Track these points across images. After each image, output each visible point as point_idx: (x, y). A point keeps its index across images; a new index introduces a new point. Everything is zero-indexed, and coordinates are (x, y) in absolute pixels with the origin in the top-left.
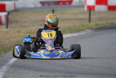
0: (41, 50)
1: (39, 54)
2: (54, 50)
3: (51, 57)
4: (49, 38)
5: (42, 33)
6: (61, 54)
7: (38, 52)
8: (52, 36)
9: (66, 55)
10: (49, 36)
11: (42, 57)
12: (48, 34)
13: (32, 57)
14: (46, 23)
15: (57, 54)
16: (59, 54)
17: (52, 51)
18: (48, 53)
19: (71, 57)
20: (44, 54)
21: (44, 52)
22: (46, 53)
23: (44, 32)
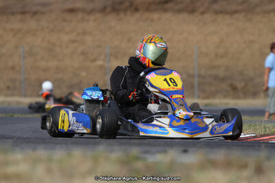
0: (161, 117)
1: (160, 127)
2: (192, 117)
3: (191, 134)
5: (149, 77)
6: (210, 127)
7: (155, 122)
8: (177, 85)
9: (222, 128)
10: (169, 85)
11: (168, 133)
12: (165, 80)
16: (207, 126)
17: (188, 119)
18: (182, 123)
19: (231, 134)
20: (171, 126)
21: (171, 122)
22: (175, 123)
23: (153, 74)
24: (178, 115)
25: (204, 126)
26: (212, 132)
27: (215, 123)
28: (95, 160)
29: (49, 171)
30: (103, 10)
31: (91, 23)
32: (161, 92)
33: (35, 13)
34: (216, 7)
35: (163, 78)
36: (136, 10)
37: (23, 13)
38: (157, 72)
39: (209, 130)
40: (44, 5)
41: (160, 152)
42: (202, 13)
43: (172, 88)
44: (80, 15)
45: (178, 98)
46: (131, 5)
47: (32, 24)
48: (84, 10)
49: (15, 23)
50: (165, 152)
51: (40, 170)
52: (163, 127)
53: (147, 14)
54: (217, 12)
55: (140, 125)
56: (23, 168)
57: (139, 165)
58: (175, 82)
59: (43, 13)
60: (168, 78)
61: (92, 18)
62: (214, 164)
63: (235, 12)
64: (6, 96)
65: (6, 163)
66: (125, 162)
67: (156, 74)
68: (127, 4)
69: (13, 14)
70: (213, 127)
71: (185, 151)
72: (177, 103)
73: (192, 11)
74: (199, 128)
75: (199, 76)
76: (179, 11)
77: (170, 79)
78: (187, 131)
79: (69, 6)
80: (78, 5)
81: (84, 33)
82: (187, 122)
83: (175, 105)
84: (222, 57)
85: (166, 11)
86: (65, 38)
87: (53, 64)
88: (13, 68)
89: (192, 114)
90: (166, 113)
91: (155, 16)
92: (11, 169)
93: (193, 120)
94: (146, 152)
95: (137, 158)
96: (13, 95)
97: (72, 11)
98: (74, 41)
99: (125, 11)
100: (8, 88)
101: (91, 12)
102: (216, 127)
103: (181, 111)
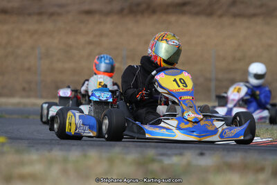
0: (168, 119)
1: (167, 129)
2: (202, 119)
3: (200, 137)
4: (181, 90)
5: (157, 77)
6: (220, 130)
7: (162, 124)
8: (186, 86)
9: (232, 131)
10: (179, 86)
11: (175, 135)
12: (175, 80)
13: (147, 136)
14: (150, 50)
15: (210, 128)
16: (217, 129)
17: (196, 122)
18: (190, 125)
19: (242, 138)
20: (178, 128)
21: (179, 124)
22: (183, 126)
23: (162, 74)
24: (187, 117)
25: (213, 129)
26: (221, 136)
27: (225, 127)
28: (111, 161)
29: (65, 171)
30: (121, 12)
31: (108, 25)
32: (170, 93)
33: (52, 14)
34: (234, 10)
35: (173, 78)
36: (154, 12)
37: (40, 14)
38: (166, 72)
39: (219, 134)
40: (61, 6)
41: (176, 155)
42: (221, 16)
43: (182, 88)
44: (97, 17)
45: (187, 99)
46: (148, 7)
47: (49, 25)
48: (101, 12)
49: (31, 24)
50: (181, 154)
51: (55, 170)
52: (170, 129)
53: (164, 17)
54: (235, 16)
55: (147, 127)
56: (38, 168)
57: (155, 167)
58: (185, 83)
59: (59, 14)
60: (178, 78)
61: (109, 19)
63: (254, 15)
64: (22, 97)
65: (22, 163)
66: (142, 164)
67: (165, 74)
68: (144, 6)
69: (30, 15)
70: (223, 130)
71: (202, 154)
72: (186, 105)
73: (210, 14)
74: (208, 131)
75: (217, 80)
76: (198, 14)
77: (180, 79)
78: (195, 134)
79: (86, 7)
80: (95, 6)
81: (101, 35)
82: (196, 124)
83: (184, 107)
84: (240, 60)
85: (184, 13)
86: (82, 39)
87: (69, 65)
88: (29, 69)
89: (202, 117)
90: (175, 115)
91: (173, 18)
92: (27, 170)
93: (202, 123)
94: (162, 155)
95: (153, 160)
96: (29, 97)
97: (89, 13)
98: (90, 43)
99: (142, 12)
100: (24, 89)
101: (108, 14)
102: (227, 131)
103: (190, 113)
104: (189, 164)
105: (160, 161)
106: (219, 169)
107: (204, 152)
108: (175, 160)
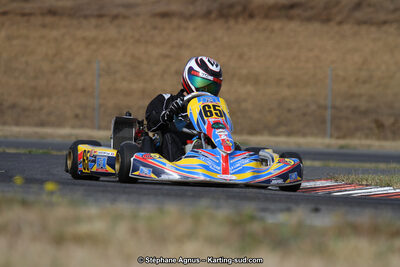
28: (196, 219)
29: (134, 231)
30: (207, 15)
31: (190, 33)
33: (116, 17)
34: (358, 15)
36: (251, 16)
37: (100, 16)
40: (128, 6)
41: (282, 211)
42: (340, 23)
44: (175, 22)
46: (245, 8)
47: (112, 32)
48: (181, 15)
49: (89, 30)
50: (289, 210)
51: (122, 230)
53: (266, 22)
54: (360, 23)
56: (98, 226)
57: (256, 227)
59: (125, 17)
61: (191, 25)
62: (356, 230)
63: (385, 23)
64: (73, 127)
65: (77, 220)
66: (236, 223)
68: (239, 8)
69: (86, 17)
71: (316, 210)
73: (327, 20)
75: (334, 107)
76: (309, 19)
79: (162, 8)
80: (174, 7)
81: (181, 46)
84: (364, 82)
85: (290, 18)
86: (155, 52)
88: (83, 90)
91: (277, 25)
92: (83, 228)
94: (264, 210)
95: (252, 218)
96: (82, 126)
97: (165, 15)
98: (167, 56)
99: (236, 17)
100: (77, 116)
101: (190, 18)
104: (300, 225)
105: (262, 219)
106: (341, 232)
107: (319, 206)
108: (282, 218)
